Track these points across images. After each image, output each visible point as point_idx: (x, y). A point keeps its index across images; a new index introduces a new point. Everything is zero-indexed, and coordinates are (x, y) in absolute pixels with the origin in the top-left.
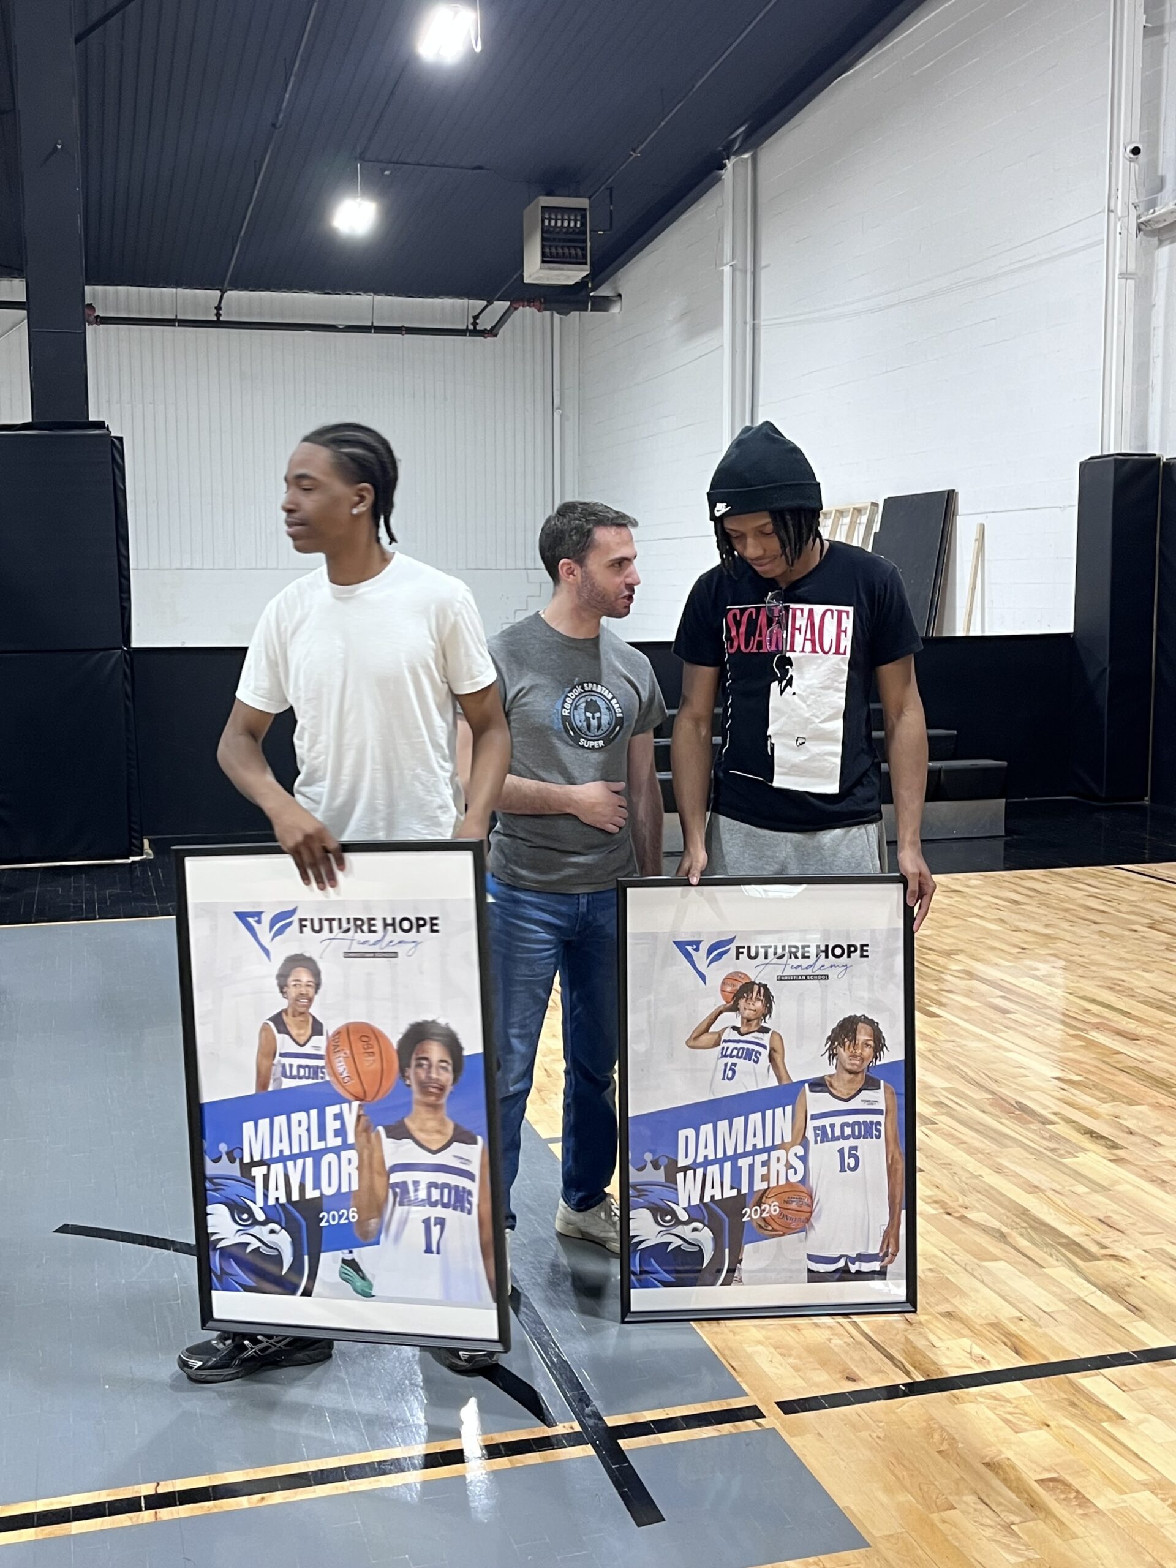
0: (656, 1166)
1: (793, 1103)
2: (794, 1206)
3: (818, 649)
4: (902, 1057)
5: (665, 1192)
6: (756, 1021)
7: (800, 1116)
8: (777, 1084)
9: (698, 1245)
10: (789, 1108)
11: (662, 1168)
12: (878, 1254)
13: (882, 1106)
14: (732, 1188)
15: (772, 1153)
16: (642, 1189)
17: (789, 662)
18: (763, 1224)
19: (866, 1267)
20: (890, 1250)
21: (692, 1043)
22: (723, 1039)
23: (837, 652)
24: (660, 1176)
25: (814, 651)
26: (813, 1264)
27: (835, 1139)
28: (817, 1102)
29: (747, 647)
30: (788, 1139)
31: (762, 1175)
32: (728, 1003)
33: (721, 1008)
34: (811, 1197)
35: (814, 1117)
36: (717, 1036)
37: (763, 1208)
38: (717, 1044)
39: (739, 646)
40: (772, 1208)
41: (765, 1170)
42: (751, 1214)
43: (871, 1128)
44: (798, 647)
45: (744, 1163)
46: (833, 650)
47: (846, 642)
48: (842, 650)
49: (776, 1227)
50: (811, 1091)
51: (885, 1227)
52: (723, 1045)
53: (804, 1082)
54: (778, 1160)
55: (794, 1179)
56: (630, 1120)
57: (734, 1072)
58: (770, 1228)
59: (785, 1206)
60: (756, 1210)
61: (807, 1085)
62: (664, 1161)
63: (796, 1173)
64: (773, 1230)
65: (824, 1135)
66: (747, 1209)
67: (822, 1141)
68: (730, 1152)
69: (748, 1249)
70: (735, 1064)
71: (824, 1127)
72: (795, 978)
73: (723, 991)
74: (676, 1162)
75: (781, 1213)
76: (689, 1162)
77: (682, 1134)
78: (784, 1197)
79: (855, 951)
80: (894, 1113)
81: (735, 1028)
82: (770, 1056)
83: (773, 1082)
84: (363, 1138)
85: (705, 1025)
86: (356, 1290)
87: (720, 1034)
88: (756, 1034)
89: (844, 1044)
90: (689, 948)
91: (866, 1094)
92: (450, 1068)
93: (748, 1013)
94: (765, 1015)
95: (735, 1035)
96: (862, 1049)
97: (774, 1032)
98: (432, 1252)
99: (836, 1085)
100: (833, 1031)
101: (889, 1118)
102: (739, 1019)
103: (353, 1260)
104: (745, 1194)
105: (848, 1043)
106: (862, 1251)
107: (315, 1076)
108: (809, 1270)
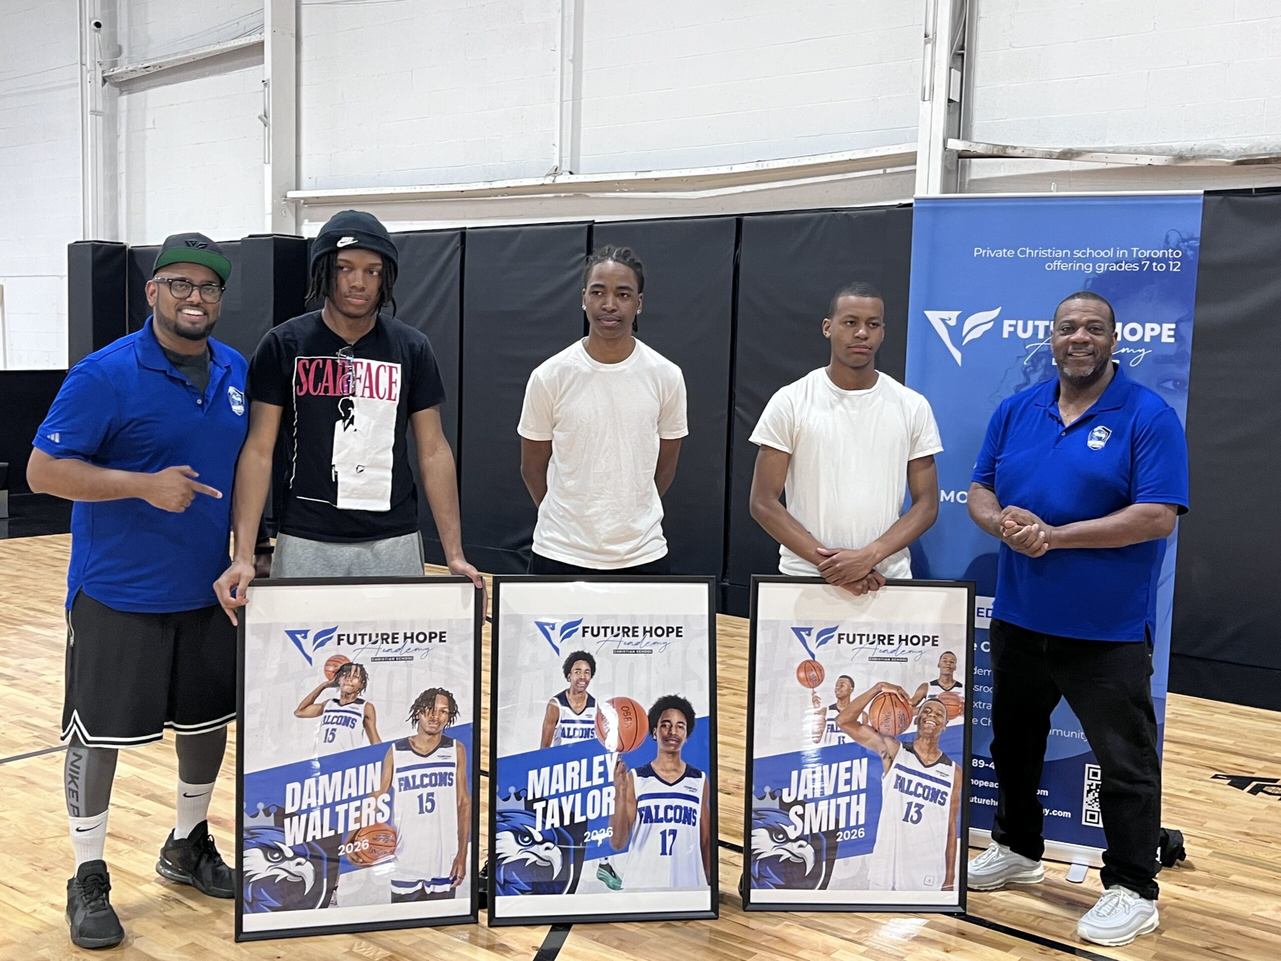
0: (267, 814)
1: (381, 759)
2: (381, 842)
3: (375, 395)
4: (471, 721)
5: (276, 835)
6: (353, 695)
7: (388, 771)
8: (369, 744)
9: (301, 877)
10: (379, 764)
11: (272, 815)
12: (448, 879)
13: (454, 760)
14: (330, 829)
15: (364, 800)
16: (255, 832)
17: (351, 404)
18: (355, 858)
19: (439, 889)
20: (458, 875)
21: (299, 714)
22: (325, 709)
23: (389, 398)
24: (270, 821)
25: (371, 396)
26: (397, 888)
27: (415, 787)
28: (402, 758)
29: (315, 391)
30: (377, 788)
31: (356, 819)
32: (330, 680)
33: (325, 685)
34: (395, 835)
35: (399, 770)
36: (320, 707)
37: (355, 844)
38: (321, 713)
39: (308, 390)
40: (363, 844)
41: (358, 814)
42: (345, 850)
43: (445, 778)
44: (359, 392)
45: (340, 809)
46: (387, 396)
47: (397, 390)
48: (393, 397)
49: (366, 859)
50: (398, 749)
51: (455, 857)
52: (325, 714)
53: (389, 744)
54: (369, 806)
55: (381, 820)
56: (245, 777)
57: (334, 736)
58: (361, 860)
59: (373, 842)
60: (350, 847)
61: (394, 745)
62: (273, 810)
63: (383, 816)
64: (364, 862)
65: (407, 785)
66: (343, 846)
67: (405, 789)
68: (329, 801)
69: (343, 878)
70: (334, 730)
71: (407, 778)
72: (387, 659)
73: (326, 671)
74: (284, 810)
75: (370, 848)
76: (295, 809)
77: (289, 787)
78: (373, 835)
79: (435, 637)
80: (464, 766)
81: (336, 701)
82: (364, 722)
83: (366, 743)
84: (620, 778)
85: (311, 698)
86: (609, 886)
87: (323, 705)
88: (353, 705)
89: (425, 712)
90: (298, 636)
91: (441, 751)
92: (685, 727)
93: (347, 688)
94: (360, 690)
95: (336, 706)
96: (440, 715)
97: (367, 703)
98: (666, 854)
99: (417, 744)
100: (416, 701)
101: (460, 769)
102: (339, 693)
103: (608, 864)
104: (341, 834)
105: (428, 711)
106: (436, 876)
107: (587, 735)
108: (393, 893)
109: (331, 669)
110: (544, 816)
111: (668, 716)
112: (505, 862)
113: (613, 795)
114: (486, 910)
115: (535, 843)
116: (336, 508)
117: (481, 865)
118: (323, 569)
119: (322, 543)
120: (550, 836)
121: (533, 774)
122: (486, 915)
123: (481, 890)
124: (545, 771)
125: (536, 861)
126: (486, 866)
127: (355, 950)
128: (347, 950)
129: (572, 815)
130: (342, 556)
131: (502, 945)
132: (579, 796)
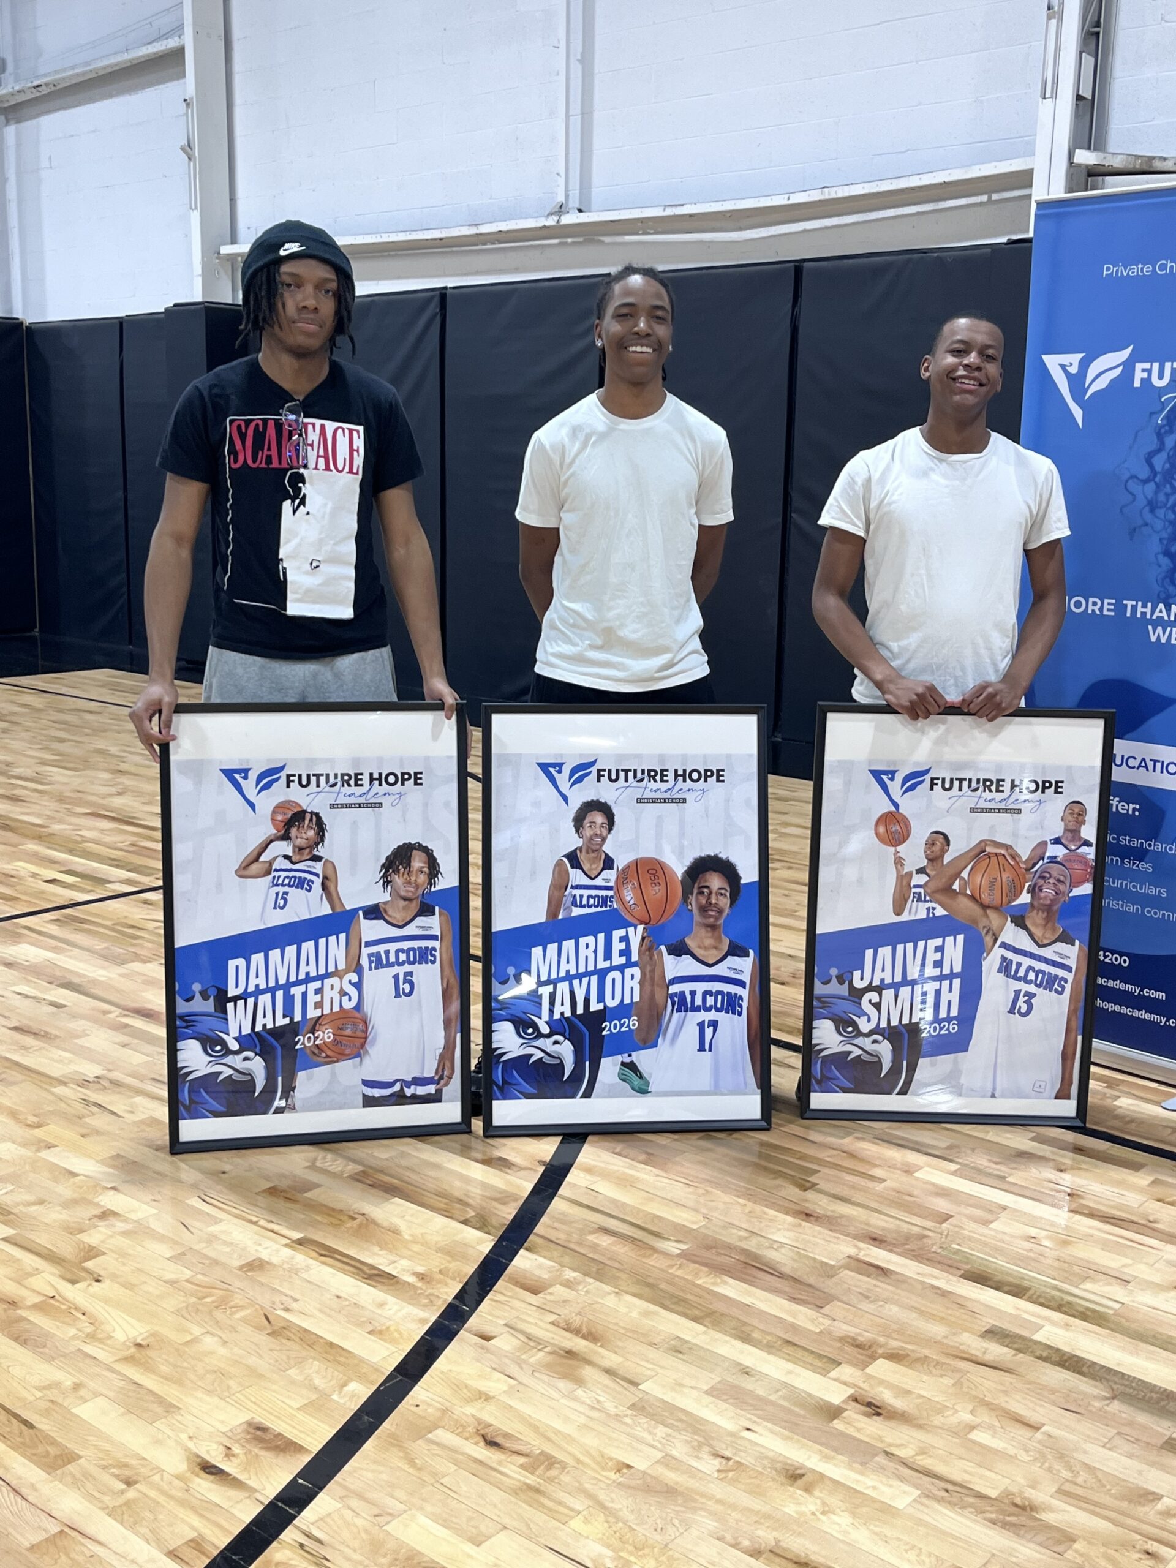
0: (205, 997)
1: (347, 930)
2: (348, 1032)
3: (331, 466)
4: (457, 883)
5: (215, 1022)
6: (308, 850)
7: (354, 945)
8: (330, 912)
9: (249, 1074)
10: (343, 936)
11: (212, 998)
12: (433, 1078)
13: (436, 931)
14: (284, 1016)
15: (326, 981)
16: (190, 1020)
17: (302, 479)
18: (316, 1051)
19: (421, 1090)
20: (445, 1073)
21: (241, 873)
22: (274, 867)
23: (350, 472)
24: (209, 1006)
25: (327, 468)
26: (369, 1089)
27: (389, 965)
28: (371, 929)
29: (255, 462)
30: (342, 966)
31: (316, 1003)
32: (279, 831)
33: (272, 837)
34: (366, 1023)
35: (368, 944)
36: (267, 865)
37: (316, 1035)
38: (268, 872)
39: (247, 461)
40: (326, 1035)
41: (318, 998)
42: (304, 1041)
43: (426, 954)
44: (311, 463)
45: (297, 991)
46: (347, 469)
47: (359, 461)
48: (354, 470)
49: (329, 1053)
50: (365, 918)
51: (440, 1052)
52: (274, 874)
53: (357, 910)
54: (332, 987)
55: (348, 1005)
56: (176, 952)
57: (286, 901)
58: (324, 1055)
59: (340, 1032)
60: (309, 1038)
61: (361, 913)
62: (213, 992)
63: (350, 1000)
64: (327, 1056)
65: (378, 962)
66: (301, 1037)
67: (377, 968)
68: (282, 981)
70: (286, 893)
71: (378, 953)
72: (349, 806)
73: (273, 819)
74: (226, 992)
75: (335, 1040)
76: (239, 991)
77: (232, 964)
78: (339, 1023)
79: (409, 779)
80: (449, 938)
81: (286, 857)
82: (323, 884)
83: (326, 910)
84: (646, 957)
85: (256, 853)
86: (633, 1089)
87: (271, 863)
88: (309, 863)
89: (398, 871)
90: (237, 776)
91: (421, 921)
92: (728, 894)
93: (300, 842)
94: (317, 844)
95: (287, 864)
96: (417, 876)
97: (326, 861)
98: (705, 1050)
99: (390, 913)
100: (387, 858)
101: (444, 944)
102: (291, 848)
103: (632, 1062)
104: (298, 1022)
105: (402, 870)
106: (417, 1074)
107: (604, 904)
108: (364, 1095)
109: (280, 817)
110: (552, 1003)
111: (706, 881)
112: (503, 1059)
113: (638, 977)
114: (481, 1118)
115: (540, 1035)
116: (285, 615)
117: (474, 1062)
118: (271, 693)
119: (267, 660)
120: (558, 1027)
121: (537, 951)
122: (481, 1124)
123: (473, 1089)
124: (552, 948)
125: (541, 1059)
126: (479, 1063)
127: (318, 1164)
128: (308, 1164)
129: (587, 1002)
130: (294, 676)
131: (501, 1159)
132: (594, 979)
